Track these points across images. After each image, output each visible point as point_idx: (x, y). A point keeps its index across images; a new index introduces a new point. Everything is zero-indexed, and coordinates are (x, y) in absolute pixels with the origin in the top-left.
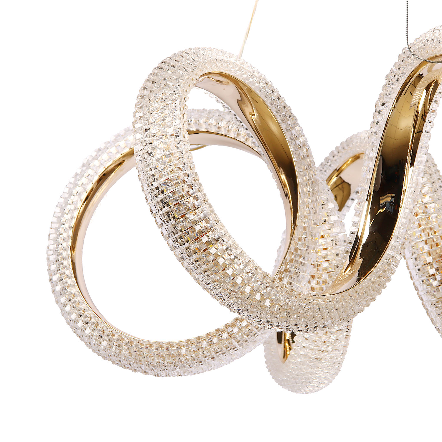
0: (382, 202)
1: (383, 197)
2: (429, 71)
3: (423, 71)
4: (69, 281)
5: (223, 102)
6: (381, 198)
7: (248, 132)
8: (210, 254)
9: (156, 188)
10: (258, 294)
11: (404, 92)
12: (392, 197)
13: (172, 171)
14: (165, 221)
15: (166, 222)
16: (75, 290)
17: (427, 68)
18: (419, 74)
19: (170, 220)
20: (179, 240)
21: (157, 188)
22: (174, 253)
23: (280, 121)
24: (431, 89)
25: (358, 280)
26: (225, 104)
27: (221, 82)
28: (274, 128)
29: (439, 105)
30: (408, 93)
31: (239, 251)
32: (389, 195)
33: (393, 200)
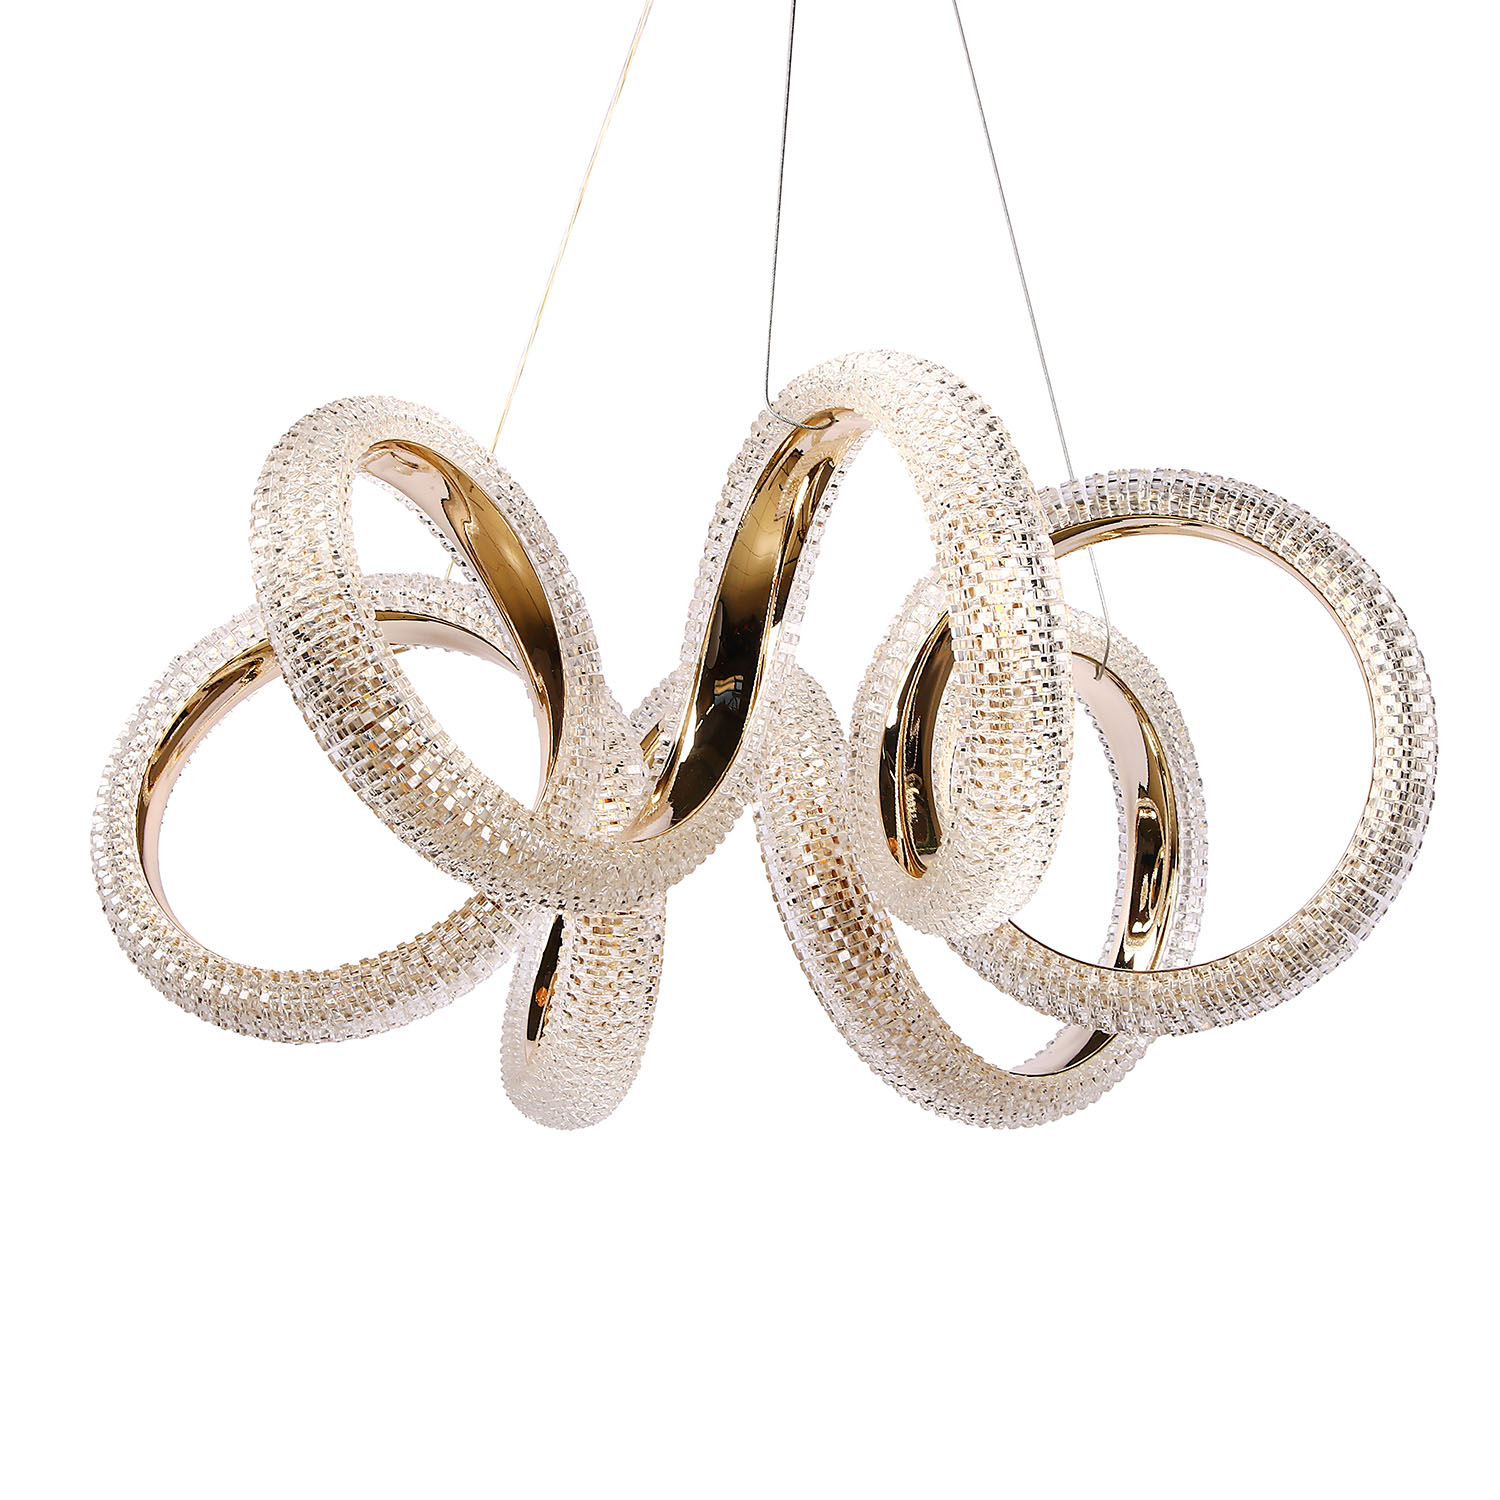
0: (718, 690)
1: (722, 682)
2: (816, 442)
3: (804, 443)
4: (131, 867)
5: (420, 509)
6: (717, 682)
7: (466, 569)
8: (413, 773)
9: (303, 655)
10: (504, 842)
11: (767, 484)
12: (736, 681)
13: (332, 624)
14: (323, 714)
15: (324, 718)
16: (140, 883)
17: (810, 437)
18: (796, 450)
19: (333, 712)
20: (352, 750)
21: (305, 655)
22: (344, 776)
23: (526, 544)
24: (817, 478)
25: (674, 823)
26: (424, 514)
27: (415, 466)
28: (512, 558)
29: (830, 512)
30: (776, 486)
31: (464, 766)
32: (733, 678)
33: (740, 686)
